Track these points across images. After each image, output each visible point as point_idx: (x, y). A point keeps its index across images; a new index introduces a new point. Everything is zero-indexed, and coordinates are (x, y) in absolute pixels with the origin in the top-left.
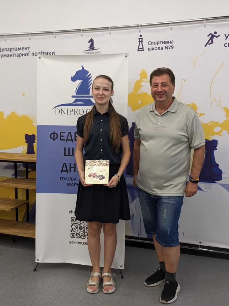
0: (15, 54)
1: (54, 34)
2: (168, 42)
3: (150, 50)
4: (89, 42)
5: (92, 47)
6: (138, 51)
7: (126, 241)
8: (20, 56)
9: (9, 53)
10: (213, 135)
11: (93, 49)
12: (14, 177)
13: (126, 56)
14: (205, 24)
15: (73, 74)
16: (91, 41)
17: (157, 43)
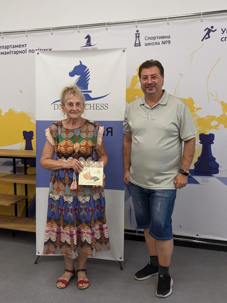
0: (12, 52)
1: (51, 31)
2: (165, 37)
3: (147, 45)
4: (86, 38)
5: (89, 43)
6: (135, 46)
7: (125, 235)
8: (17, 54)
9: (6, 50)
10: (210, 130)
11: (90, 45)
12: (13, 173)
13: (124, 51)
14: (201, 18)
15: (71, 69)
16: (88, 37)
17: (154, 38)
